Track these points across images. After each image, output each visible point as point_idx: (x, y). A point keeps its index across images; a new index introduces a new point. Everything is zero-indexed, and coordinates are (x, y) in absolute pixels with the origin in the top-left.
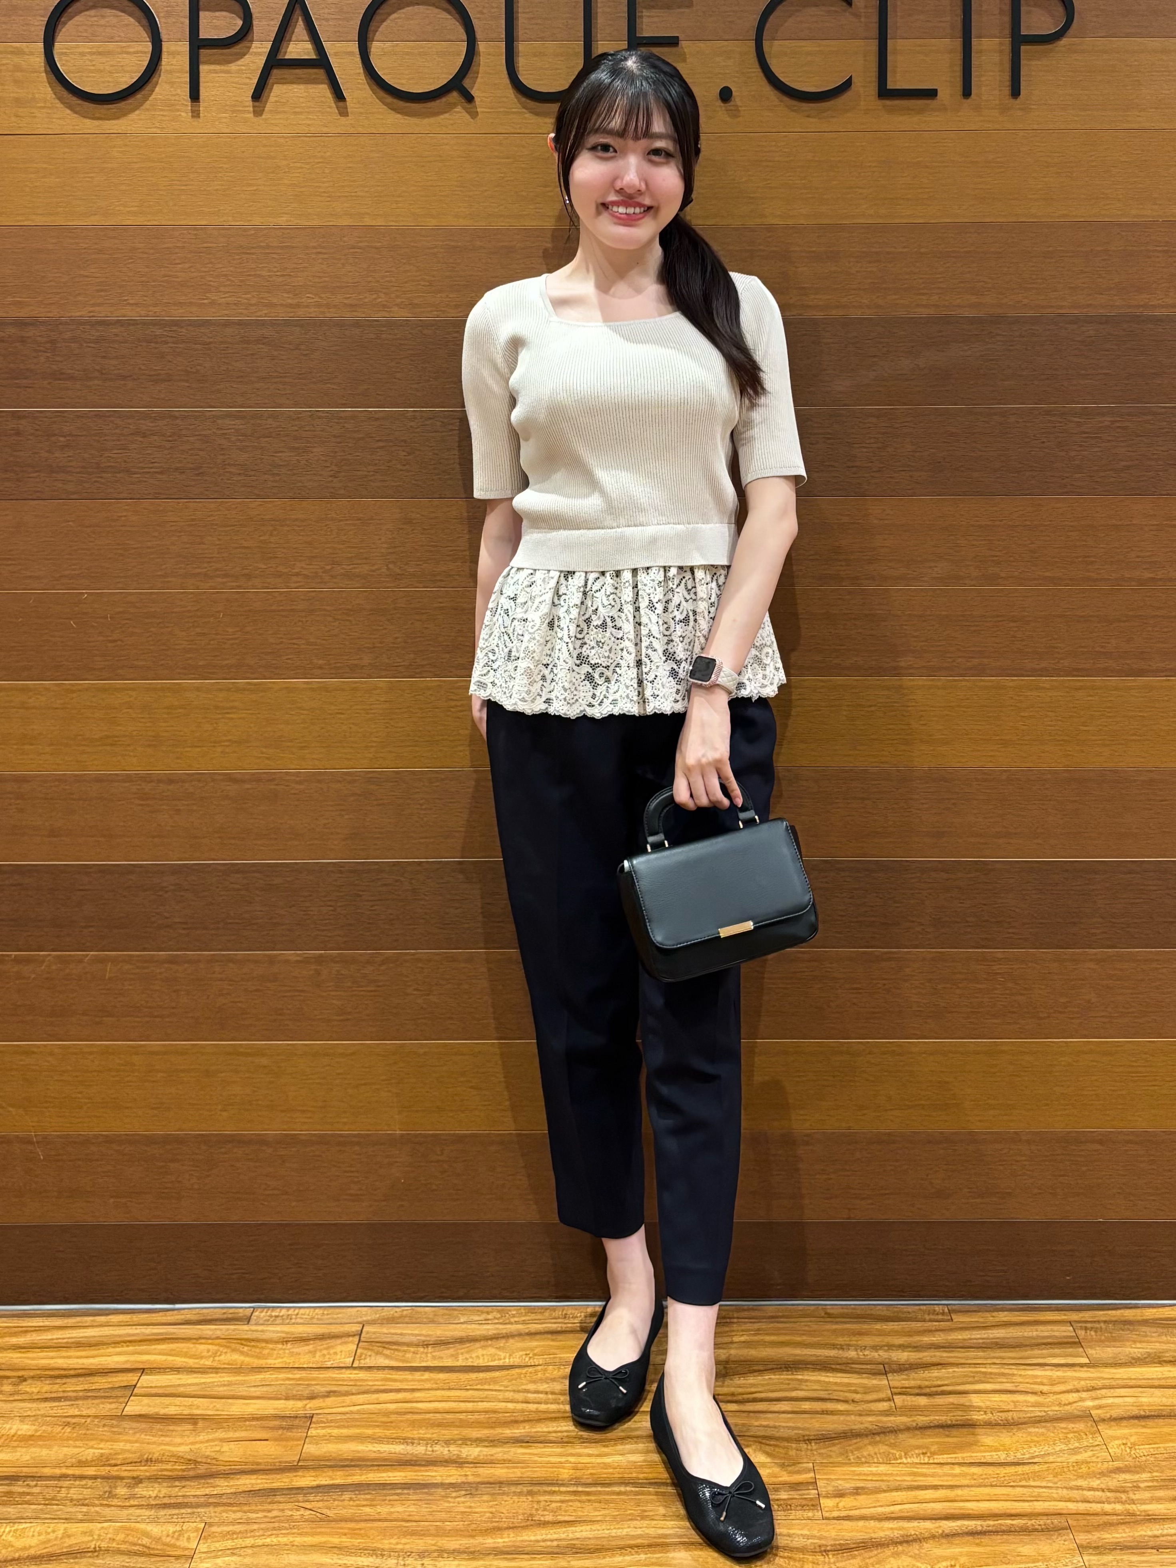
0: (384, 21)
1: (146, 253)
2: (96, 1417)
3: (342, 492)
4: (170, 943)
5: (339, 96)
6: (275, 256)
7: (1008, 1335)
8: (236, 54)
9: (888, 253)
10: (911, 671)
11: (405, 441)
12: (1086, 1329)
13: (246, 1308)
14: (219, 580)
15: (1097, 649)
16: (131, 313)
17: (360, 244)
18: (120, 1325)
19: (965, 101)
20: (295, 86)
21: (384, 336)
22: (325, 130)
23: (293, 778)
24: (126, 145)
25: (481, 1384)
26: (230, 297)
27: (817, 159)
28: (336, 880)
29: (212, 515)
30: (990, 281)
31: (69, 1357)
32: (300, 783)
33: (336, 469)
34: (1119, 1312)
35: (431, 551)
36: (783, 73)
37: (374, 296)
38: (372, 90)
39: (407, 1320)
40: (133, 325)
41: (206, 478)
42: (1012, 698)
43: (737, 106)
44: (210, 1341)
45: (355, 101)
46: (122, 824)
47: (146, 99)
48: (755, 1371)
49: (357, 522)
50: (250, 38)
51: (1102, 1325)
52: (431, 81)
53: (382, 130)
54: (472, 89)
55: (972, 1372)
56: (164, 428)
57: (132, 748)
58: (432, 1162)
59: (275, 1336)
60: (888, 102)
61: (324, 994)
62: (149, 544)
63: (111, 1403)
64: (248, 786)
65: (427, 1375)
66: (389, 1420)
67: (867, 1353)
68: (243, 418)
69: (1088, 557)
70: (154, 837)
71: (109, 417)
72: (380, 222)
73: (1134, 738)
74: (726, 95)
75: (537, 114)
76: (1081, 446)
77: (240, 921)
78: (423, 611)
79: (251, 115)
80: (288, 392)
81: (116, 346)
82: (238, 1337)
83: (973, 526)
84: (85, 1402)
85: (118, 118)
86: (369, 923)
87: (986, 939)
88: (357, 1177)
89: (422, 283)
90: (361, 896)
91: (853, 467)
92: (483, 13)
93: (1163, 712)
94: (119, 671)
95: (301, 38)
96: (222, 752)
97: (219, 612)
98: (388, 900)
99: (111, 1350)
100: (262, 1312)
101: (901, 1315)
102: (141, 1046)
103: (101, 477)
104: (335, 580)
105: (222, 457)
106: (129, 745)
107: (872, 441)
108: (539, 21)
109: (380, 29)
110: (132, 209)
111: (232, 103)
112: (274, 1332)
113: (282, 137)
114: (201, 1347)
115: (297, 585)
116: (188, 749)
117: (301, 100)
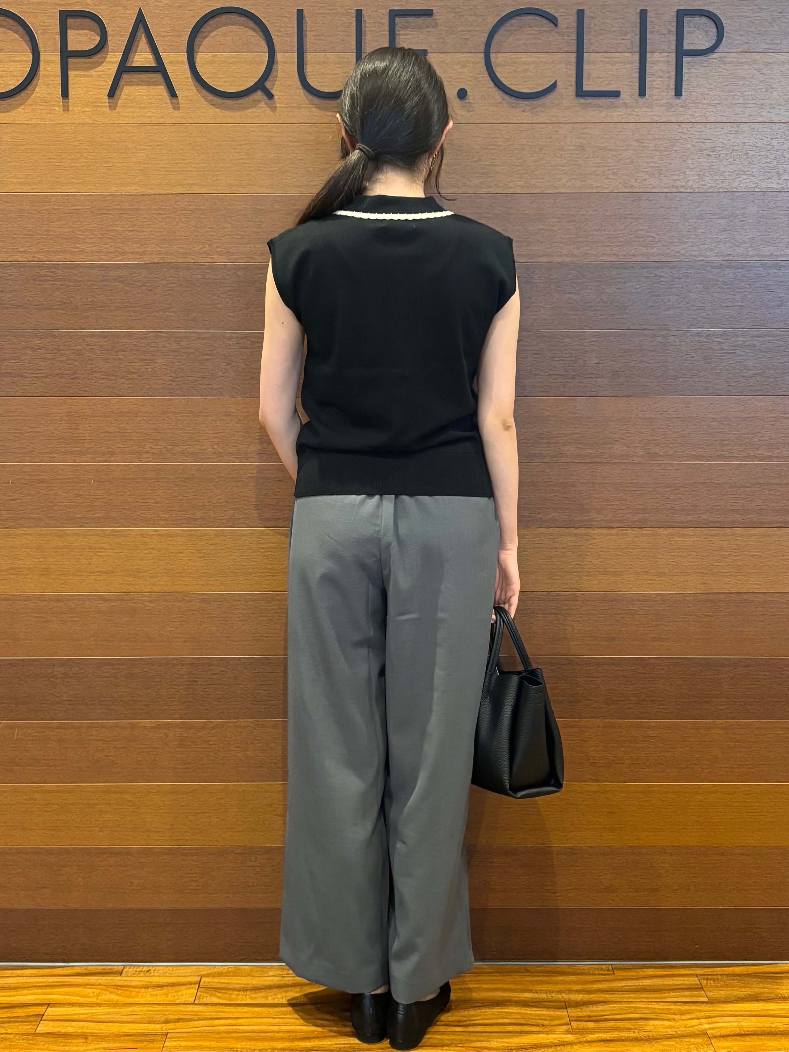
0: (205, 37)
1: (31, 213)
2: (17, 1034)
3: (179, 392)
4: (60, 715)
5: (173, 94)
6: (127, 216)
7: (654, 983)
8: (96, 63)
9: (583, 215)
10: (594, 523)
11: (224, 355)
12: (707, 979)
13: (119, 966)
14: (90, 456)
15: (729, 507)
16: (21, 259)
17: (190, 207)
18: (30, 976)
19: (641, 100)
20: (139, 87)
21: (208, 276)
22: (162, 120)
23: (146, 598)
24: (15, 132)
25: (284, 1015)
26: (94, 246)
27: (529, 144)
28: (179, 671)
29: (83, 409)
30: (656, 236)
32: (151, 602)
33: (174, 375)
34: (731, 968)
35: (244, 436)
36: (506, 78)
37: (201, 246)
38: (197, 90)
39: (231, 974)
40: (23, 267)
41: (79, 381)
42: (665, 542)
43: (470, 103)
44: (94, 987)
45: (185, 98)
46: (24, 630)
47: (29, 96)
48: (475, 1007)
49: (191, 414)
50: (105, 50)
51: (719, 977)
52: (242, 83)
53: (204, 121)
54: (272, 89)
55: (626, 1007)
56: (47, 344)
57: (29, 576)
58: (248, 867)
59: (139, 983)
60: (582, 101)
61: (172, 750)
62: (38, 429)
63: (27, 1025)
64: (114, 604)
65: (246, 1009)
66: (221, 1036)
67: (553, 995)
68: (105, 337)
69: (724, 440)
70: (47, 640)
71: (6, 336)
72: (204, 190)
73: (753, 571)
74: (462, 94)
75: (320, 108)
76: (721, 359)
77: (110, 699)
78: (240, 480)
79: (108, 109)
80: (140, 318)
81: (10, 283)
82: (113, 984)
83: (640, 418)
84: (9, 1024)
85: (8, 111)
86: (203, 701)
87: (643, 712)
88: (195, 877)
89: (236, 237)
90: (196, 681)
91: (553, 375)
92: (280, 32)
93: (775, 553)
94: (19, 521)
95: (144, 51)
96: (95, 580)
97: (91, 479)
98: (216, 684)
99: (25, 992)
100: (130, 968)
101: (578, 971)
102: (40, 786)
104: (175, 457)
105: (91, 366)
106: (27, 574)
107: (567, 355)
108: (322, 38)
109: (203, 44)
110: (20, 180)
111: (94, 100)
112: (139, 981)
113: (131, 126)
114: (89, 991)
115: (147, 460)
116: (70, 577)
117: (145, 98)
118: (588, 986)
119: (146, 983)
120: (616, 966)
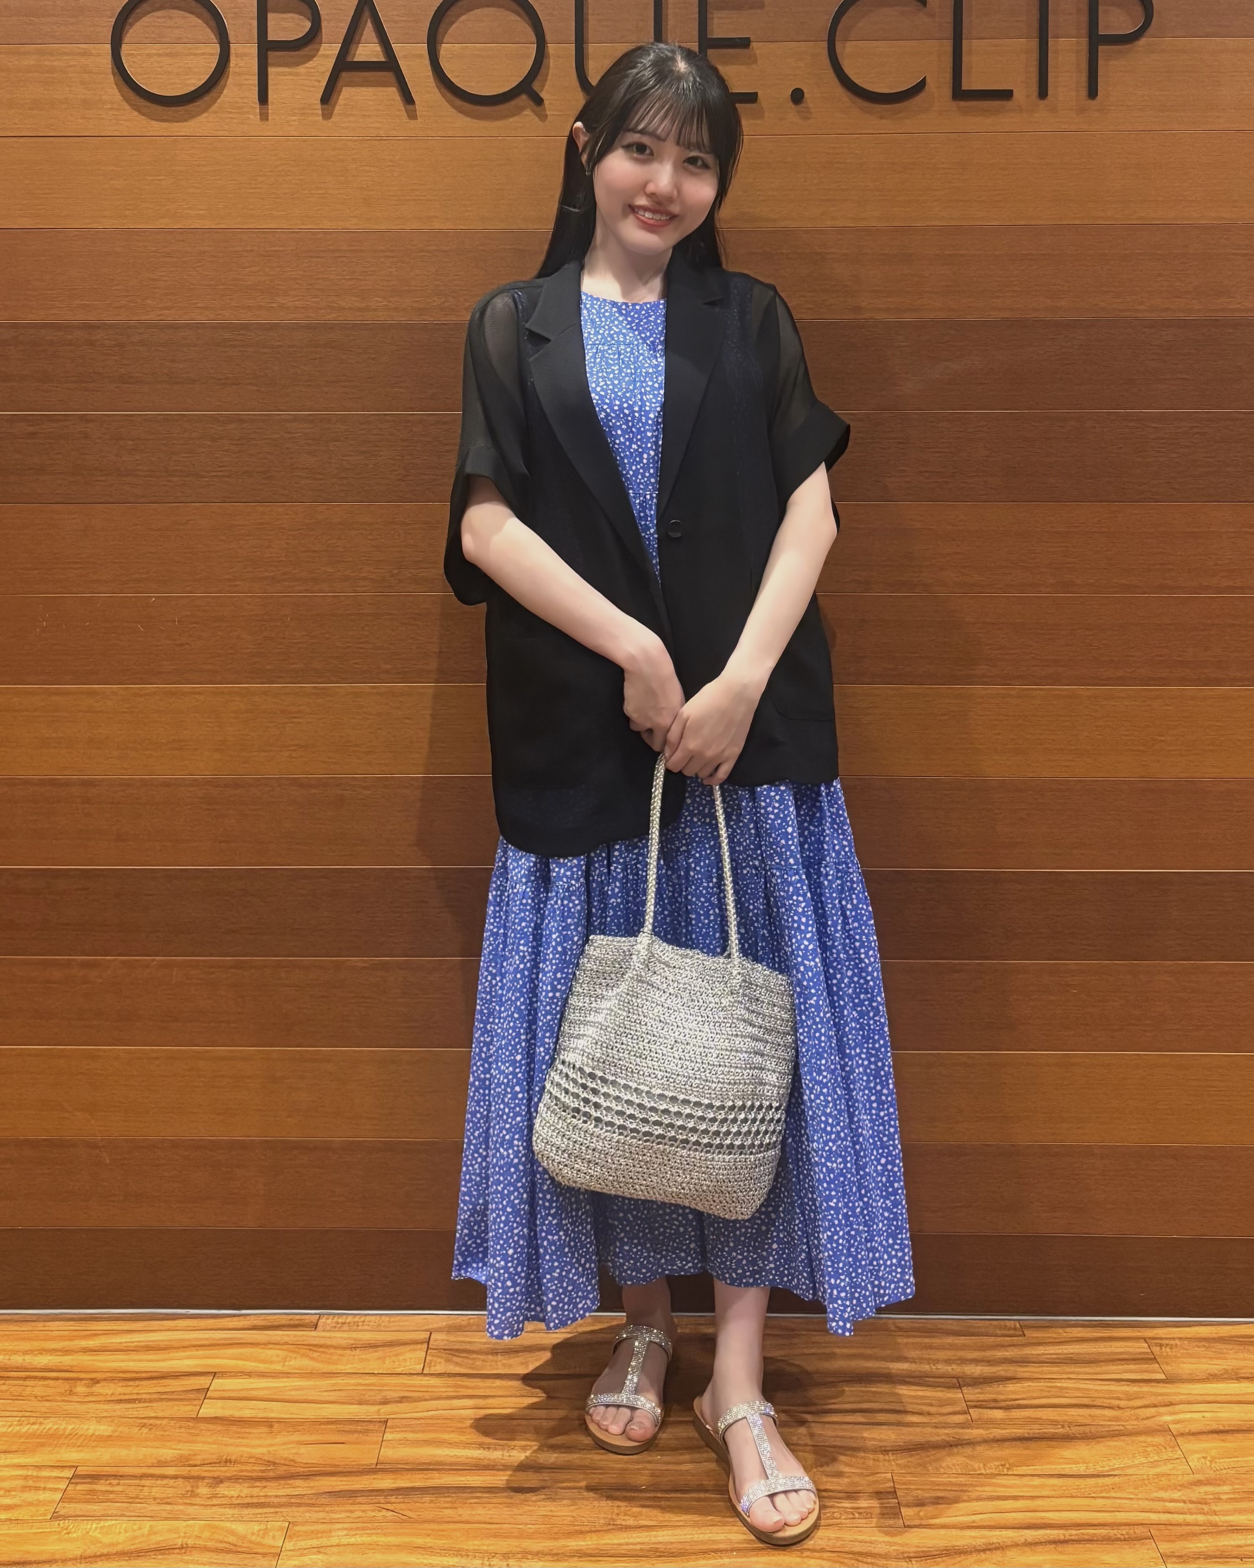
0: (454, 22)
1: (215, 256)
2: (172, 1419)
3: (410, 495)
4: (237, 948)
5: (408, 98)
6: (344, 260)
7: (1081, 1351)
8: (305, 56)
12: (1161, 1345)
13: (312, 1314)
14: (287, 583)
15: (1175, 658)
16: (200, 317)
17: (429, 248)
18: (188, 1329)
19: (1041, 102)
20: (364, 89)
22: (394, 133)
23: (360, 783)
24: (194, 149)
26: (298, 300)
27: (889, 161)
28: (404, 886)
29: (280, 519)
30: (1066, 284)
31: (140, 1361)
32: (365, 788)
33: (403, 472)
36: (857, 74)
37: (443, 298)
38: (440, 93)
39: (474, 1328)
40: (202, 328)
41: (274, 482)
42: (1087, 707)
43: (808, 108)
44: (279, 1346)
45: (424, 105)
46: (189, 828)
47: (213, 101)
49: (425, 526)
50: (317, 39)
51: (1177, 1341)
52: (500, 84)
53: (450, 133)
54: (542, 92)
55: (1047, 1387)
56: (232, 431)
57: (198, 752)
59: (343, 1343)
60: (963, 104)
61: (391, 1001)
62: (217, 548)
63: (186, 1405)
64: (315, 791)
65: (498, 1383)
67: (940, 1366)
68: (312, 421)
69: (1166, 564)
70: (221, 842)
71: (177, 421)
72: (448, 225)
73: (1211, 748)
74: (798, 96)
77: (306, 927)
79: (321, 118)
80: (356, 395)
81: (185, 349)
82: (305, 1343)
83: (1048, 532)
85: (186, 120)
87: (1059, 950)
88: (423, 1185)
91: (925, 472)
92: (553, 15)
94: (186, 675)
95: (370, 41)
96: (289, 757)
97: (286, 616)
99: (178, 1354)
100: (329, 1318)
101: (972, 1330)
102: (207, 1051)
103: (170, 481)
105: (290, 461)
106: (196, 749)
107: (946, 445)
108: (609, 24)
109: (450, 31)
110: (201, 212)
111: (302, 106)
112: (342, 1338)
113: (351, 140)
114: (271, 1352)
115: (364, 589)
116: (255, 754)
117: (370, 103)
118: (988, 1354)
119: (351, 1342)
120: (1026, 1323)
